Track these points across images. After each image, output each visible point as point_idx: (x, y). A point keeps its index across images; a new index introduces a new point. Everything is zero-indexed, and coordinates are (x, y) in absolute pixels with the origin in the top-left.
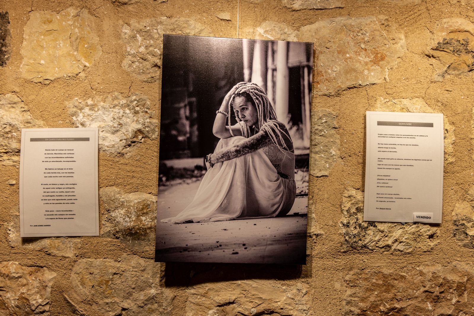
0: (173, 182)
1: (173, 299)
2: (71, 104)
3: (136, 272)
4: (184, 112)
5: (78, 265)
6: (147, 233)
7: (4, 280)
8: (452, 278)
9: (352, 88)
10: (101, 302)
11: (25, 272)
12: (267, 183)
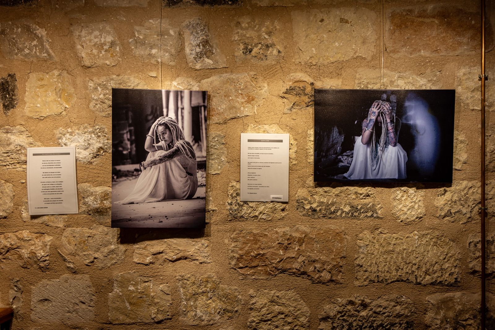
0: (121, 179)
1: (125, 251)
2: (58, 132)
3: (102, 235)
4: (126, 136)
5: (66, 232)
6: (107, 211)
7: (20, 242)
8: (296, 235)
9: (234, 118)
10: (81, 254)
11: (33, 237)
12: (180, 179)
